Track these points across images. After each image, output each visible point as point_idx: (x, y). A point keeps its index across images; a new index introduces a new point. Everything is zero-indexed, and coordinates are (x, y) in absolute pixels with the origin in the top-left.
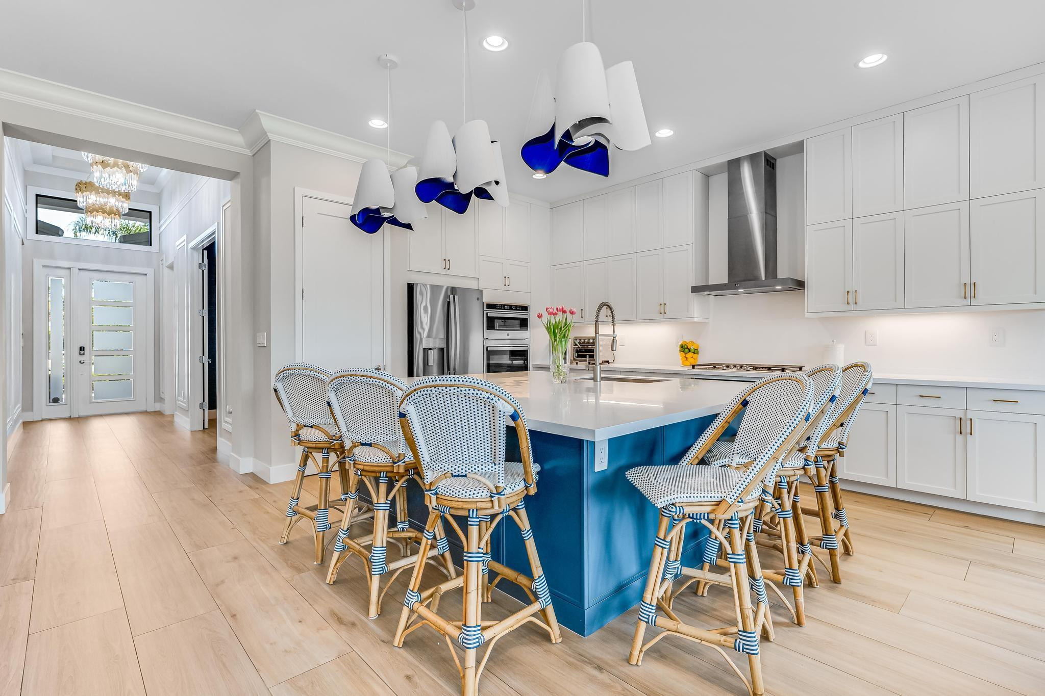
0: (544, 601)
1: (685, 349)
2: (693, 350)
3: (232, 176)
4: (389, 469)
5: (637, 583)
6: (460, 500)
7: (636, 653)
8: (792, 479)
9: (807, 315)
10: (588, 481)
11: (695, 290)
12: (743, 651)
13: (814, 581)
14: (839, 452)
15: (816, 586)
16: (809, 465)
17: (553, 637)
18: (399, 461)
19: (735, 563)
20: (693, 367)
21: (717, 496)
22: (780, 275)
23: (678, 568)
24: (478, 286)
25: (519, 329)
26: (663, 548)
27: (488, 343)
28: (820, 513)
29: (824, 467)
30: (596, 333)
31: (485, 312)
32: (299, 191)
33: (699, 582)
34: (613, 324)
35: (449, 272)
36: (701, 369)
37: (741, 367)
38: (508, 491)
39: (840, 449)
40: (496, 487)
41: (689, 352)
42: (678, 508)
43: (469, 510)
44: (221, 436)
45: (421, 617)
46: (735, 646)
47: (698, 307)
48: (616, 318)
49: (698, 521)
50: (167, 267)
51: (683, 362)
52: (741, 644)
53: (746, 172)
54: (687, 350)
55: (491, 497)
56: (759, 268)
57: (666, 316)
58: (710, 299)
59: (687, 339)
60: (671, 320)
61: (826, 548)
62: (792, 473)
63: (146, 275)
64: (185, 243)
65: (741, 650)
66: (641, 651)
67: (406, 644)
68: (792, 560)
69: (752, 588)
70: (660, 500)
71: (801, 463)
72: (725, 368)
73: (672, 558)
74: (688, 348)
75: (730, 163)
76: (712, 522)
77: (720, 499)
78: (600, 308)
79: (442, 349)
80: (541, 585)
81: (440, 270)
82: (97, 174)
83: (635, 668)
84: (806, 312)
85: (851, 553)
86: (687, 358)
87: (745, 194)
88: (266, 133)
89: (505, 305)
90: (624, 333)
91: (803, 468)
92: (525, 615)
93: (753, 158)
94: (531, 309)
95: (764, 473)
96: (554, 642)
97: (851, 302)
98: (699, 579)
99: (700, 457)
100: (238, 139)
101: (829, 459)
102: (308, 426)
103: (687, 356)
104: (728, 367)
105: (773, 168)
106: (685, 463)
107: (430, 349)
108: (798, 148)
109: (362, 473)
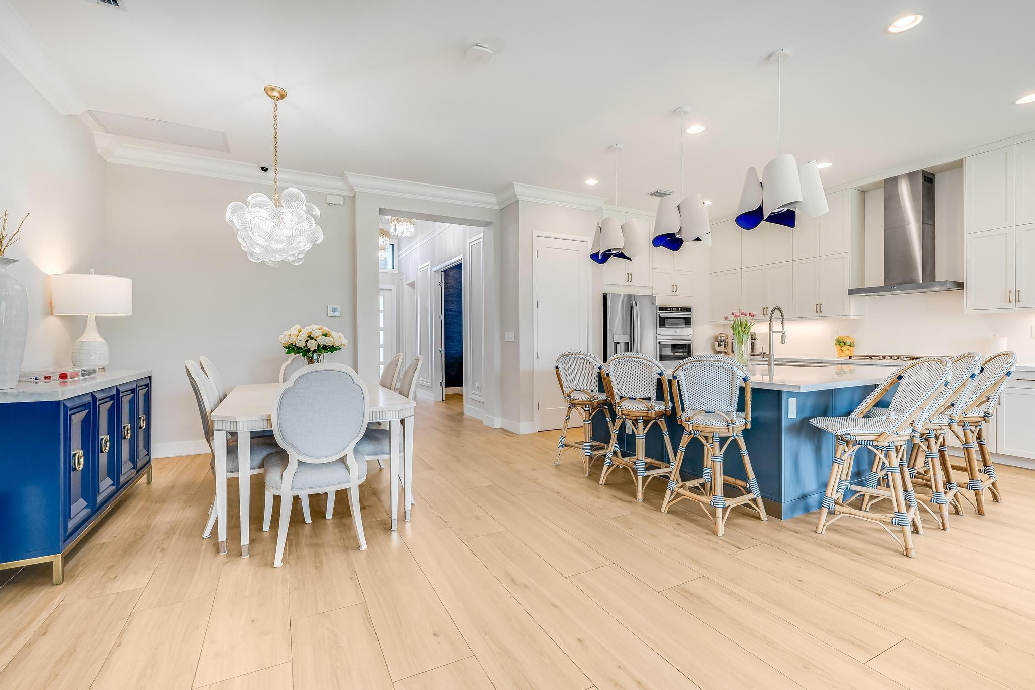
0: (756, 494)
1: (841, 343)
2: (848, 343)
3: (486, 224)
4: (645, 414)
5: (816, 497)
6: (708, 426)
7: (821, 527)
8: (939, 432)
9: (966, 312)
10: (785, 424)
11: (851, 292)
12: (898, 524)
13: (960, 510)
14: (985, 419)
15: (961, 514)
16: (953, 422)
17: (761, 516)
18: (652, 410)
19: (892, 472)
20: (850, 357)
21: (879, 431)
22: (938, 278)
23: (847, 485)
24: (652, 292)
25: (684, 326)
26: (839, 464)
27: (660, 338)
28: (968, 469)
29: (971, 430)
30: (770, 330)
31: (658, 314)
32: (535, 233)
33: (864, 495)
34: (783, 323)
35: (631, 283)
36: (858, 359)
37: (898, 358)
38: (737, 423)
39: (986, 417)
40: (731, 420)
41: (845, 345)
42: (852, 436)
43: (713, 433)
44: (467, 404)
45: (678, 495)
46: (892, 522)
47: (854, 307)
48: (785, 317)
49: (865, 447)
50: (408, 284)
51: (839, 353)
52: (897, 520)
53: (904, 189)
54: (843, 344)
55: (728, 425)
56: (917, 272)
57: (822, 315)
58: (866, 298)
59: (842, 334)
60: (825, 318)
61: (972, 489)
62: (939, 427)
63: (391, 290)
64: (428, 267)
65: (896, 524)
66: (824, 525)
67: (670, 512)
68: (938, 486)
69: (905, 498)
70: (839, 431)
71: (947, 421)
72: (882, 358)
73: (844, 478)
74: (843, 342)
75: (886, 181)
76: (876, 447)
77: (881, 432)
78: (773, 311)
79: (628, 343)
80: (753, 483)
81: (624, 282)
82: (393, 227)
83: (820, 535)
84: (965, 309)
85: (999, 501)
86: (842, 350)
87: (903, 207)
88: (516, 195)
89: (673, 308)
90: (792, 328)
91: (949, 425)
92: (745, 499)
93: (911, 176)
94: (693, 310)
95: (915, 416)
96: (762, 519)
97: (1013, 299)
98: (864, 493)
99: (865, 413)
100: (493, 199)
101: (977, 424)
102: (578, 390)
103: (842, 349)
104: (884, 358)
105: (932, 183)
106: (854, 415)
107: (618, 343)
108: (958, 165)
109: (626, 417)
